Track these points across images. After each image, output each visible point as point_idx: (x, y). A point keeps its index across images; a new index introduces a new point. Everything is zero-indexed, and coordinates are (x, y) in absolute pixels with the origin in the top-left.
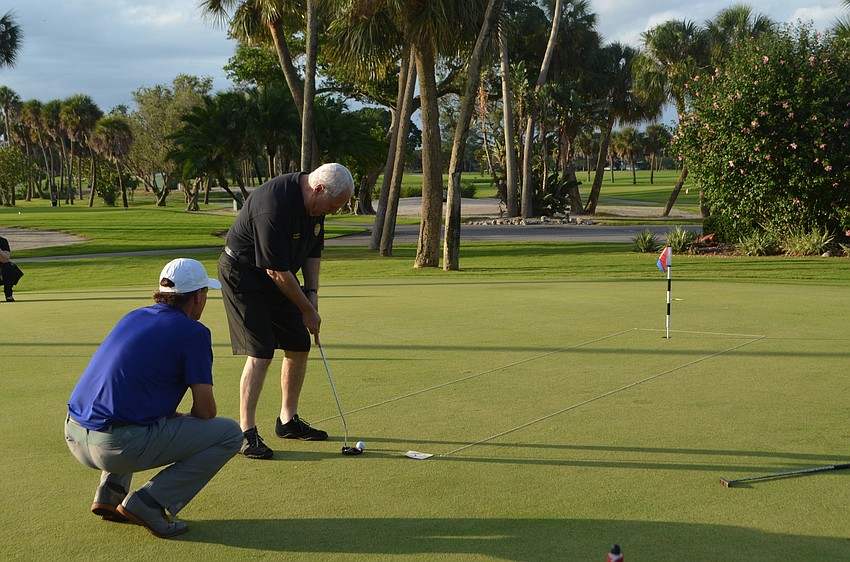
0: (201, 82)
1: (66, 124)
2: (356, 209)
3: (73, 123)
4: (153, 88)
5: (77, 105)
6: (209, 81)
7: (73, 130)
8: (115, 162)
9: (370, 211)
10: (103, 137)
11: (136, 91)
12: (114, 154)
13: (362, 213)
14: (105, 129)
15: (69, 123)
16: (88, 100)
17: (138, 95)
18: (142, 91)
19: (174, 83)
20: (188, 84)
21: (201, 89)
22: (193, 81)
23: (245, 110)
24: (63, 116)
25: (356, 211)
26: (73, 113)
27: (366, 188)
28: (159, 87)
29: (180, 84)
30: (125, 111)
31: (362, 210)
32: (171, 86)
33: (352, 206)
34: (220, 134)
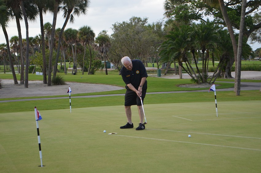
0: (143, 20)
6: (146, 19)
7: (83, 41)
9: (231, 77)
11: (114, 24)
13: (227, 78)
14: (99, 41)
15: (81, 38)
16: (89, 28)
17: (115, 26)
18: (116, 24)
19: (130, 20)
20: (136, 21)
21: (143, 23)
22: (139, 20)
23: (192, 33)
24: (78, 35)
25: (224, 77)
26: (83, 34)
27: (229, 66)
28: (124, 22)
29: (132, 21)
30: (106, 33)
31: (227, 76)
32: (129, 22)
33: (222, 75)
34: (183, 43)
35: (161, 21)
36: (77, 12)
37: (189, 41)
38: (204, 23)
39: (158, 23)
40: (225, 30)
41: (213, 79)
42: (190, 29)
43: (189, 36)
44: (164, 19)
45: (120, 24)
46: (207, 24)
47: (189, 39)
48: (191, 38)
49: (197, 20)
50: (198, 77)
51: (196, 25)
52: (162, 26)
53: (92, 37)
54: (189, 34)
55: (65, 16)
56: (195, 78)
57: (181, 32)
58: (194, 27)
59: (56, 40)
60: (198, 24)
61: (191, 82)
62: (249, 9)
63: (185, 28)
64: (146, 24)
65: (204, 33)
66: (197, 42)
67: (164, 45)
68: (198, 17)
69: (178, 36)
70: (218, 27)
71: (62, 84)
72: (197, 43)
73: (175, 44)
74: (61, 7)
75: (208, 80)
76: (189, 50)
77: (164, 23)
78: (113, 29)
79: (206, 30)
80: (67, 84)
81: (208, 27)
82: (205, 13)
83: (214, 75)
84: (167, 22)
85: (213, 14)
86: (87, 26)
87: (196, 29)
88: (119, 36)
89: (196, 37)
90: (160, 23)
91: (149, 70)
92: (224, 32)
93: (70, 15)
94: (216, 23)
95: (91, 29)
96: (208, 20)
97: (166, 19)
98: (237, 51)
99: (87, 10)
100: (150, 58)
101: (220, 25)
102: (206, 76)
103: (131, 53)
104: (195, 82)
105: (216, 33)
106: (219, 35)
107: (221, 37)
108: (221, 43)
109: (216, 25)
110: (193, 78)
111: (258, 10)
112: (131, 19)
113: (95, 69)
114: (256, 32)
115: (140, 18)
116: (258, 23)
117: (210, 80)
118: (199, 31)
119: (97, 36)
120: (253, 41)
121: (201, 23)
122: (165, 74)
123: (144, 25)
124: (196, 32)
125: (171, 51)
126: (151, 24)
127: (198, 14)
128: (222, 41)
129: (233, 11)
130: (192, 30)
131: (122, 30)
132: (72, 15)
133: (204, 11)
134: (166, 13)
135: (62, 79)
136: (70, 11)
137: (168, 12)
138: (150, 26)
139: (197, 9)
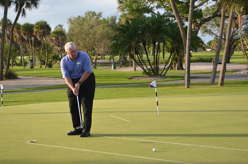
0: (97, 14)
1: (36, 33)
2: (176, 68)
3: (40, 33)
4: (77, 17)
5: (41, 25)
6: (101, 14)
7: (39, 36)
8: (59, 49)
9: (182, 69)
10: (54, 38)
11: (69, 18)
12: (58, 46)
13: (179, 70)
14: (55, 35)
15: (38, 32)
16: (45, 23)
17: (70, 20)
18: (72, 18)
19: (85, 15)
20: (91, 15)
21: (98, 17)
22: (94, 14)
23: (143, 25)
24: (35, 30)
25: (176, 69)
26: (39, 28)
27: (181, 59)
28: (79, 16)
29: (87, 15)
30: (62, 27)
31: (179, 68)
32: (84, 16)
33: (174, 67)
34: (134, 36)
35: (115, 15)
36: (28, 6)
37: (139, 34)
38: (155, 16)
39: (112, 17)
40: (176, 23)
41: (165, 71)
42: (140, 22)
43: (140, 29)
44: (118, 13)
45: (75, 18)
46: (158, 17)
47: (140, 32)
48: (142, 31)
49: (149, 13)
50: (149, 70)
51: (146, 18)
52: (116, 20)
53: (49, 31)
54: (139, 27)
55: (16, 11)
56: (147, 71)
57: (132, 25)
58: (145, 20)
59: (14, 34)
60: (148, 17)
61: (142, 75)
62: (199, 2)
63: (136, 21)
64: (101, 19)
65: (154, 26)
66: (148, 34)
67: (115, 38)
68: (149, 10)
69: (129, 29)
70: (169, 20)
71: (14, 79)
72: (148, 36)
73: (126, 37)
74: (12, 1)
75: (159, 72)
76: (140, 43)
77: (118, 17)
78: (68, 23)
79: (156, 23)
80: (19, 78)
81: (159, 20)
82: (156, 7)
83: (165, 67)
84: (121, 16)
85: (164, 7)
86: (43, 20)
87: (147, 22)
88: (74, 30)
89: (146, 30)
90: (114, 17)
91: (106, 62)
92: (174, 25)
93: (22, 9)
94: (166, 16)
95: (47, 24)
96: (158, 13)
97: (120, 13)
98: (186, 43)
99: (39, 4)
100: (108, 51)
101: (171, 19)
102: (157, 69)
103: (86, 46)
104: (146, 75)
105: (166, 26)
106: (169, 27)
107: (171, 30)
108: (171, 35)
109: (166, 18)
110: (145, 70)
111: (208, 4)
112: (86, 13)
113: (53, 63)
114: (207, 25)
115: (94, 12)
116: (208, 17)
117: (161, 72)
118: (150, 24)
119: (53, 30)
120: (204, 34)
121: (152, 16)
122: (120, 67)
123: (99, 19)
124: (147, 25)
125: (122, 44)
126: (106, 18)
127: (149, 8)
128: (173, 34)
129: (183, 4)
130: (143, 24)
131: (77, 24)
132: (24, 9)
133: (156, 4)
134: (120, 7)
135: (15, 73)
136: (22, 5)
137: (121, 6)
138: (105, 19)
139: (149, 2)
